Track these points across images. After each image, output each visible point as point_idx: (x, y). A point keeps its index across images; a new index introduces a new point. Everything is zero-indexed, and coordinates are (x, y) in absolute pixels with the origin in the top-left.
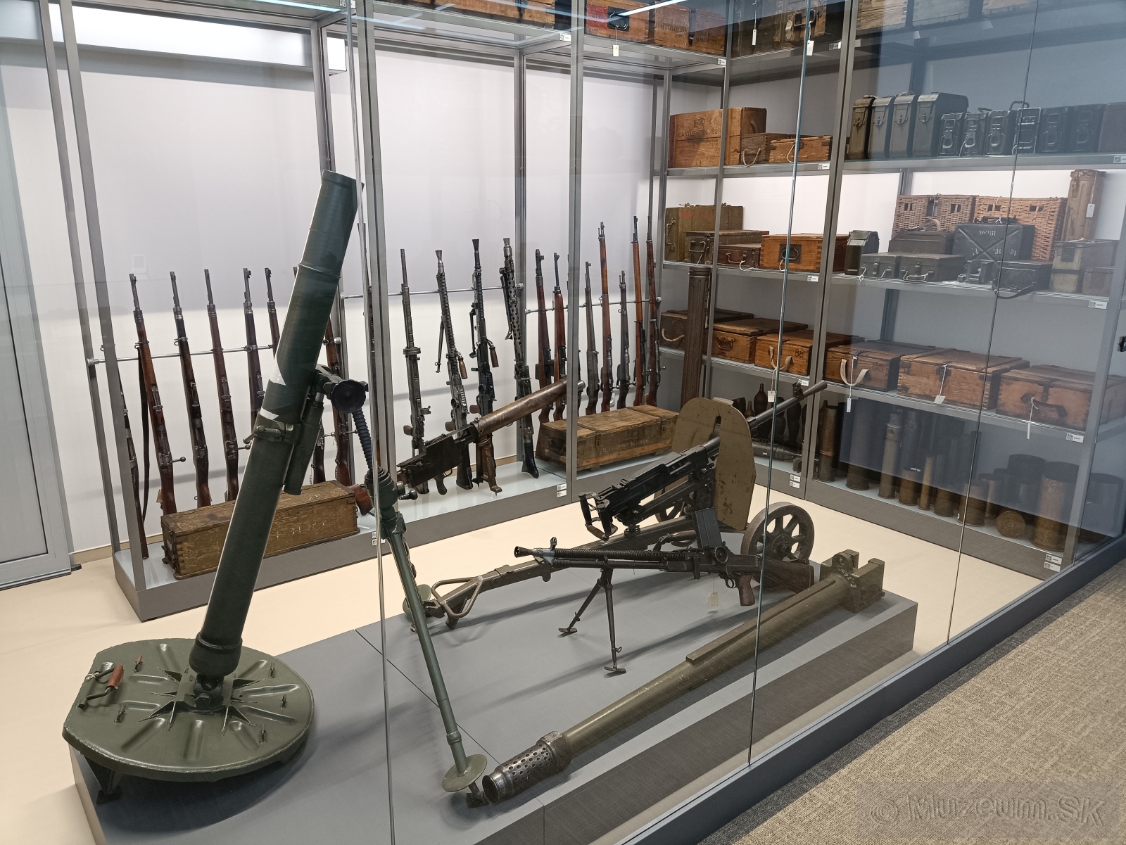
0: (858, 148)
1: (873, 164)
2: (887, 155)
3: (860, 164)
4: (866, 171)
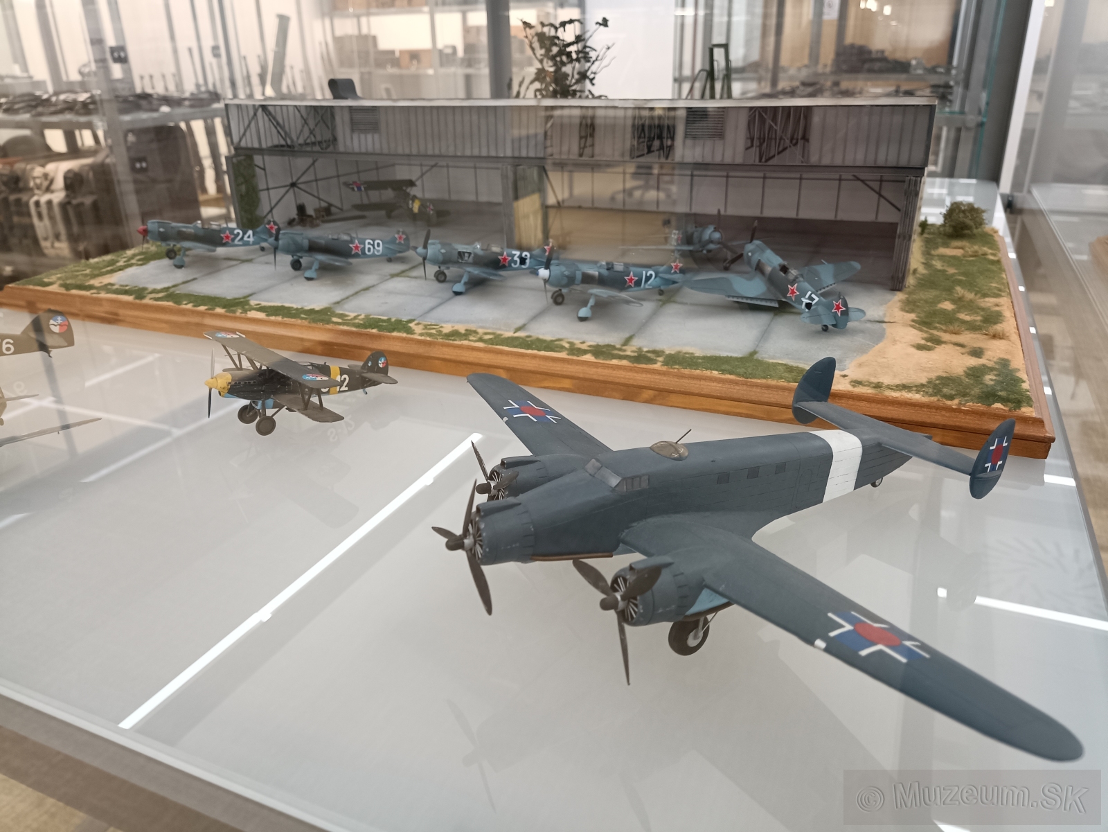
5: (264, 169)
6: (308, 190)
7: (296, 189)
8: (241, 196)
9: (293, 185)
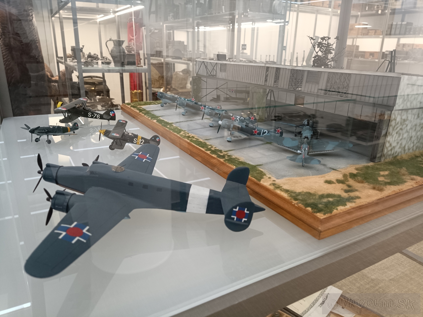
0: (389, 33)
1: (392, 36)
2: (395, 34)
3: (389, 36)
4: (390, 38)
5: (206, 82)
6: (223, 91)
7: (218, 90)
8: (194, 89)
9: (217, 88)
